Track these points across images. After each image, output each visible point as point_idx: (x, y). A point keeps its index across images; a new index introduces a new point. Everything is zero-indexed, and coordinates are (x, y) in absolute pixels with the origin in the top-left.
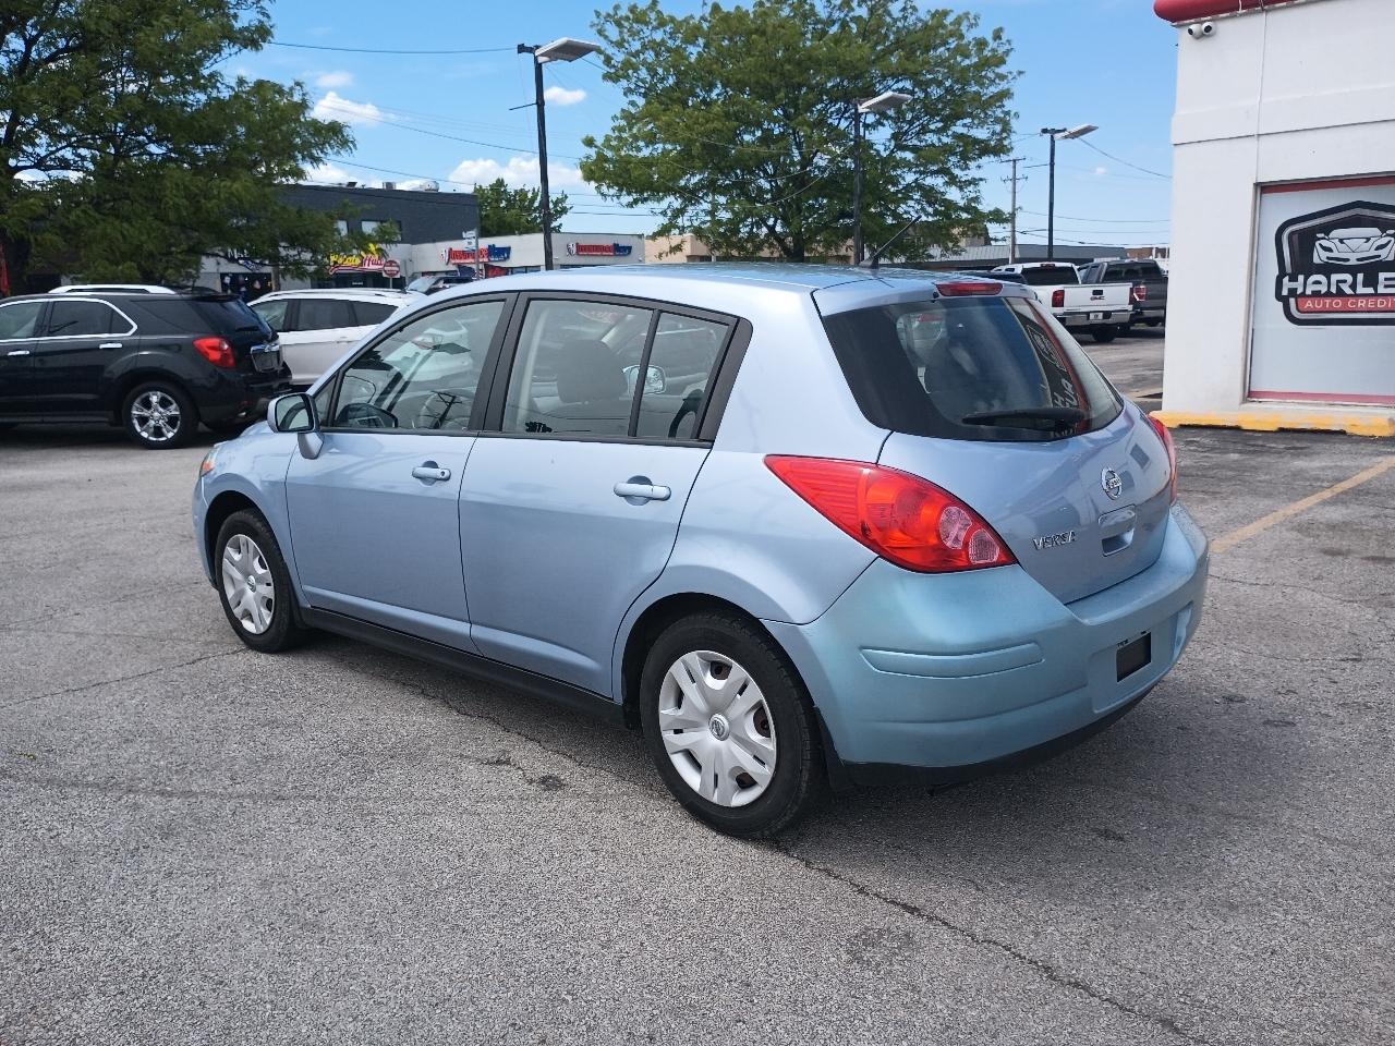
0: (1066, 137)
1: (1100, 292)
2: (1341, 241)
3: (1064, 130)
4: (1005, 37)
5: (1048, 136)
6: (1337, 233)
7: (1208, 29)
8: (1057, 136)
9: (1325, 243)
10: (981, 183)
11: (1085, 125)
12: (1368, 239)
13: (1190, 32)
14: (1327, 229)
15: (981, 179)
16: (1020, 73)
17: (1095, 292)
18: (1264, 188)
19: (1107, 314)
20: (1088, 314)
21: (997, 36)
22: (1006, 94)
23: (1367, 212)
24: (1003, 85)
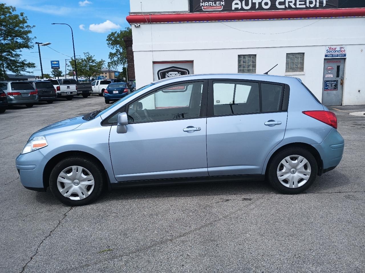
0: (43, 45)
1: (69, 87)
2: (171, 74)
3: (42, 43)
4: (24, 16)
5: (37, 44)
6: (170, 73)
7: (139, 26)
8: (40, 45)
9: (168, 75)
10: (20, 56)
11: (48, 43)
12: (176, 74)
13: (135, 26)
14: (168, 72)
15: (20, 55)
16: (34, 26)
17: (68, 87)
18: (154, 63)
19: (71, 93)
20: (67, 92)
21: (22, 14)
22: (30, 32)
23: (175, 69)
24: (29, 29)
